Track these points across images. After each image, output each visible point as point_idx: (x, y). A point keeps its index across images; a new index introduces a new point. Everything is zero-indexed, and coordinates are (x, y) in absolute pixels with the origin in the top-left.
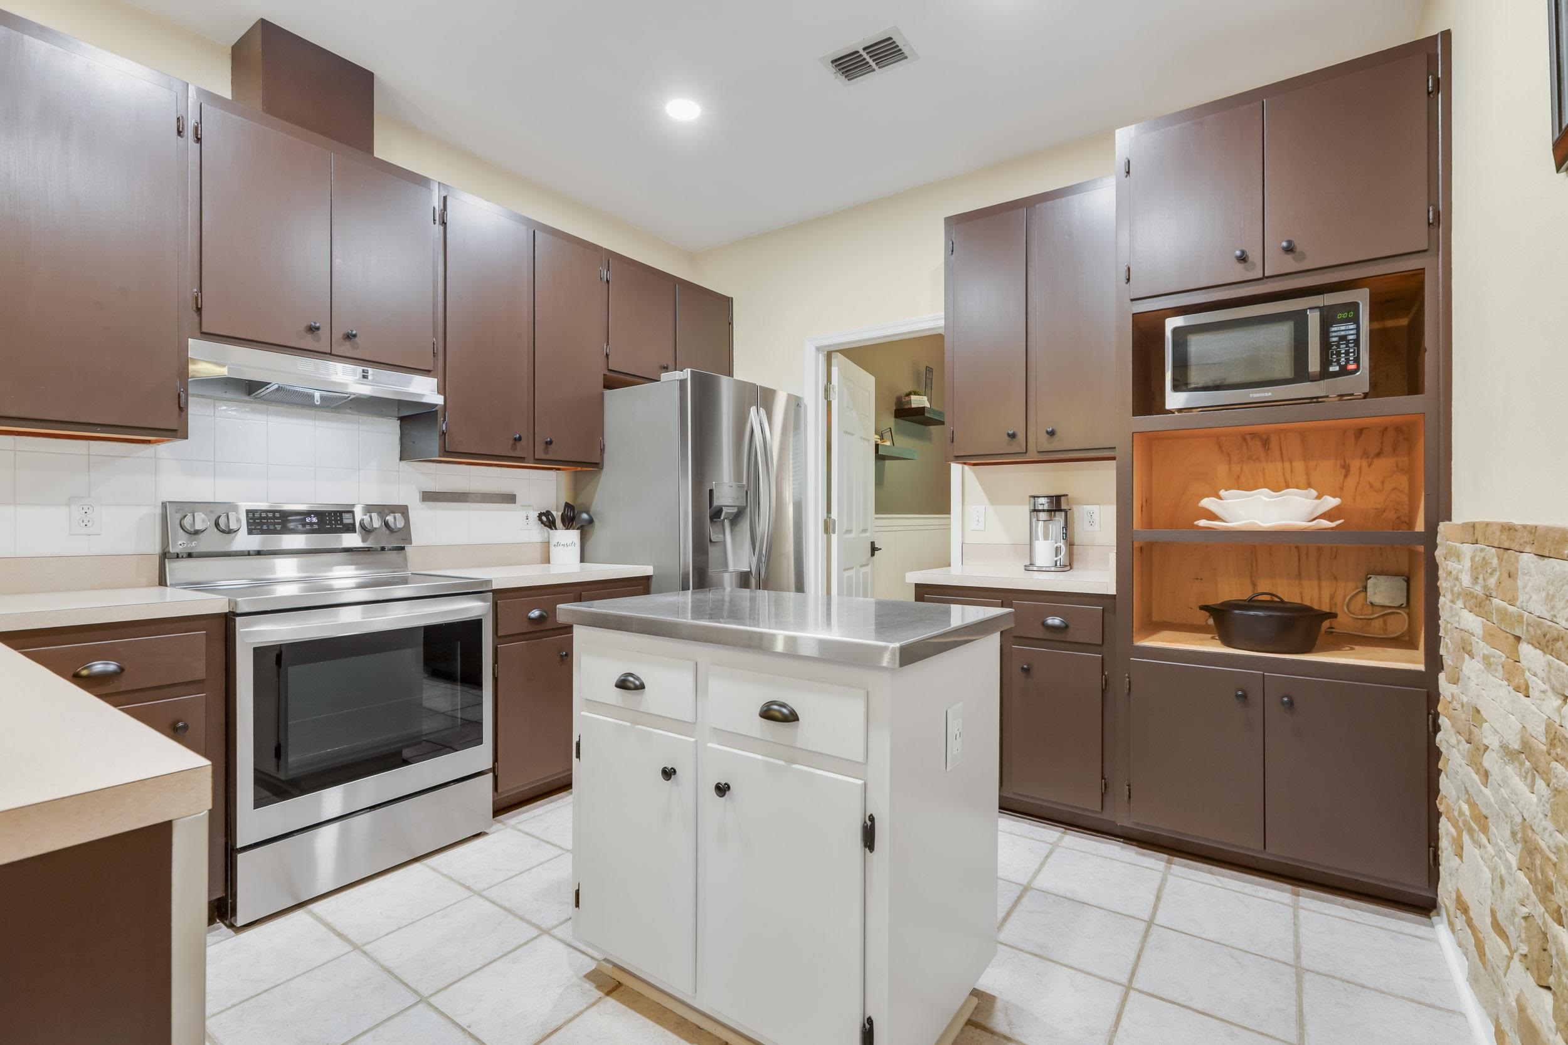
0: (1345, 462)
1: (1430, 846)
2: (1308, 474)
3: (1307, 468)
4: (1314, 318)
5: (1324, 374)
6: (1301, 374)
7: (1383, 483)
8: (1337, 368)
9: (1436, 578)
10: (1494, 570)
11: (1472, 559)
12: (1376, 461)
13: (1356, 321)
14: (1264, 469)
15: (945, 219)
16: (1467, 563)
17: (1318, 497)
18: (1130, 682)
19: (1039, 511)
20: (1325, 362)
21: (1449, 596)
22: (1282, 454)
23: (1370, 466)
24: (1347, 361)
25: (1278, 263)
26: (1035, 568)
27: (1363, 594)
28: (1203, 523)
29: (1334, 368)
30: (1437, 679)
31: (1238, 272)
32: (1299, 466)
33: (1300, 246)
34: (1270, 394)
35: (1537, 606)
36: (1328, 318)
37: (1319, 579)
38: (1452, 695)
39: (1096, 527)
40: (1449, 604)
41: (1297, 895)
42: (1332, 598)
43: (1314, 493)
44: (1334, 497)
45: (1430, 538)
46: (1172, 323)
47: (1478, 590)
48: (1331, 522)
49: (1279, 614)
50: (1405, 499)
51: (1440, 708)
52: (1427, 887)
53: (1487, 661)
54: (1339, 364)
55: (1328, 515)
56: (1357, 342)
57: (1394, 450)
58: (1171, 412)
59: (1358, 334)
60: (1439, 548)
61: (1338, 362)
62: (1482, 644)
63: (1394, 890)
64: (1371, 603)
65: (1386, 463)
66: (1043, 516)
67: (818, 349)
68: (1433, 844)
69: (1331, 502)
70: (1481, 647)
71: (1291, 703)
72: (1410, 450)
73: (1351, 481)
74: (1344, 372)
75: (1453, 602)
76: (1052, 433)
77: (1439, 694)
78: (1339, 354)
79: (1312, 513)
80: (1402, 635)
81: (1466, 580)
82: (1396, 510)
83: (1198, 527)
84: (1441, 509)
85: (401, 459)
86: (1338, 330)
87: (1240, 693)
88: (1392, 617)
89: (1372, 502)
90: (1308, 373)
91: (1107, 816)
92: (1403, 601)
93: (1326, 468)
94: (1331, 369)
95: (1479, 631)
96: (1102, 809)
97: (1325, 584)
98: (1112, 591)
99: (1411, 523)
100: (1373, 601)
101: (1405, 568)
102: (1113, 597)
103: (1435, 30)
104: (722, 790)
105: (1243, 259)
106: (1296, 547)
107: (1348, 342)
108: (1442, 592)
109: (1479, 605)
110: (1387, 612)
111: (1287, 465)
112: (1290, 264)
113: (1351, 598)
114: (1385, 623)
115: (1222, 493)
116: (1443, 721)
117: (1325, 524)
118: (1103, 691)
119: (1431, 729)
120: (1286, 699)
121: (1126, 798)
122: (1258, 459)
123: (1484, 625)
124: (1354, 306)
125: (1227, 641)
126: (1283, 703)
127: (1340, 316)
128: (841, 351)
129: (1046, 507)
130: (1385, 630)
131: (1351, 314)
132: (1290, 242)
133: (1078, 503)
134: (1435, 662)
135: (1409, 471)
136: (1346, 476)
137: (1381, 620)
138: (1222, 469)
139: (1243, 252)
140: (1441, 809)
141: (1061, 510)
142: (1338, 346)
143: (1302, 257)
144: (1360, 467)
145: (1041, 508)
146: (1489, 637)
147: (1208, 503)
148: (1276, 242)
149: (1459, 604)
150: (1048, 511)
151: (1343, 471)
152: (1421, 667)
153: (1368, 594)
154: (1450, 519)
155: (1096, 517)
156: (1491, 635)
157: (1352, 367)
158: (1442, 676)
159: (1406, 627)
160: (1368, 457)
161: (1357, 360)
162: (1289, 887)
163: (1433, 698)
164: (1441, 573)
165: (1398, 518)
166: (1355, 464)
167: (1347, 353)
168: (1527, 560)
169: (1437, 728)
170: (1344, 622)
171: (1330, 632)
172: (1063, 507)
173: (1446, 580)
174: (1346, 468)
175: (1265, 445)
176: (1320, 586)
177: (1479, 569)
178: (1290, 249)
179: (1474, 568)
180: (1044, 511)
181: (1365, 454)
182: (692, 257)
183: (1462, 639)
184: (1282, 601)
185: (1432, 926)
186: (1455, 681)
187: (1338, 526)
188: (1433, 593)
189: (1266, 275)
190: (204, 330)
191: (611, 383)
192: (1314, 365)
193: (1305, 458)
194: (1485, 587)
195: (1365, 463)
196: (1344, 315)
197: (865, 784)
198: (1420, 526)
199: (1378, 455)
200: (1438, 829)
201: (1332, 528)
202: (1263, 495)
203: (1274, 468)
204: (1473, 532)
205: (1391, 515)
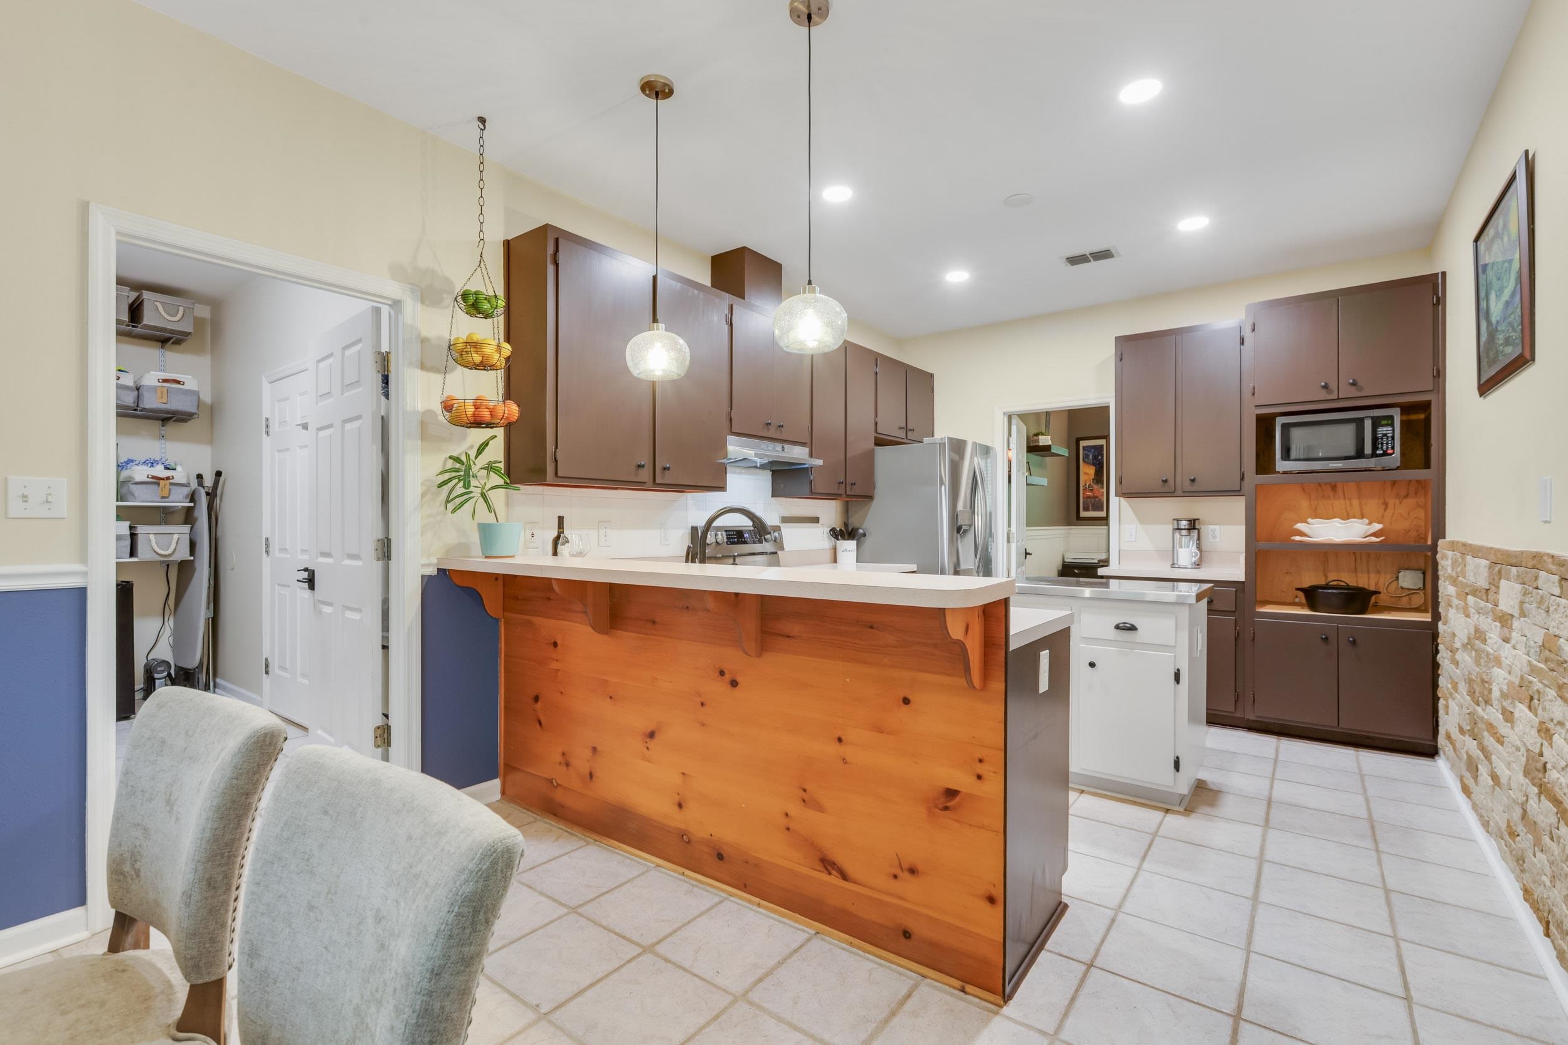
0: (1385, 501)
1: (1434, 717)
2: (1361, 507)
3: (1360, 503)
4: (1368, 424)
5: (1374, 455)
6: (1360, 454)
7: (1409, 514)
8: (1381, 452)
9: (1437, 570)
10: (1460, 564)
11: (1452, 559)
12: (1404, 500)
13: (1392, 425)
14: (1332, 504)
15: (1116, 338)
16: (1450, 561)
17: (1370, 524)
18: (1254, 633)
19: (1182, 529)
20: (1375, 447)
21: (1443, 579)
22: (1344, 494)
23: (1400, 503)
24: (1387, 448)
25: (1346, 391)
26: (1177, 566)
27: (1396, 582)
28: (1297, 538)
29: (1379, 452)
30: (1437, 625)
31: (1323, 395)
32: (1355, 502)
33: (1361, 383)
34: (1341, 465)
35: (1472, 579)
36: (1376, 423)
37: (1368, 572)
38: (1444, 630)
39: (1218, 540)
40: (1443, 583)
41: (1358, 751)
42: (1376, 584)
43: (1367, 521)
44: (1379, 523)
45: (1434, 548)
46: (1280, 421)
47: (1454, 574)
48: (1377, 537)
49: (1346, 591)
50: (1423, 523)
51: (1439, 641)
52: (1432, 739)
53: (1457, 609)
54: (1382, 449)
55: (1374, 534)
56: (1393, 438)
57: (1416, 494)
58: (1279, 472)
59: (1393, 433)
60: (1439, 553)
61: (1382, 448)
62: (1456, 600)
63: (1414, 743)
64: (1402, 587)
65: (1411, 502)
66: (1184, 532)
67: (1004, 413)
68: (1435, 715)
69: (1377, 527)
70: (1455, 602)
71: (1354, 642)
72: (1426, 495)
73: (1390, 511)
74: (1385, 454)
75: (1444, 581)
76: (1193, 480)
77: (1439, 633)
78: (1382, 444)
79: (1366, 533)
80: (1420, 606)
81: (1449, 570)
82: (1417, 531)
83: (1294, 540)
84: (1440, 533)
85: (772, 497)
86: (1382, 430)
87: (1323, 637)
88: (1415, 595)
89: (1401, 525)
90: (1364, 454)
91: (1239, 714)
92: (1421, 585)
93: (1373, 505)
94: (1378, 452)
95: (1454, 594)
96: (1235, 710)
97: (1372, 575)
98: (1242, 579)
99: (1426, 540)
100: (1402, 586)
101: (1422, 565)
102: (1243, 583)
103: (1439, 270)
104: (1092, 665)
105: (1326, 387)
106: (1354, 553)
107: (1388, 438)
108: (1440, 577)
109: (1454, 581)
110: (1411, 592)
111: (1348, 502)
112: (1353, 392)
113: (1388, 585)
114: (1410, 599)
115: (1309, 520)
116: (1441, 647)
117: (1374, 539)
118: (1236, 639)
119: (1434, 652)
120: (1351, 639)
121: (1252, 702)
122: (1329, 497)
123: (1457, 590)
124: (1391, 418)
125: (1312, 607)
126: (1350, 641)
127: (1383, 422)
128: (1018, 415)
129: (1187, 527)
130: (1410, 603)
131: (1390, 422)
132: (1354, 380)
133: (1205, 524)
134: (1437, 617)
135: (1425, 507)
136: (1385, 509)
137: (1407, 597)
138: (1304, 504)
139: (1326, 384)
140: (1440, 695)
141: (1194, 529)
142: (1382, 439)
143: (1361, 389)
144: (1395, 504)
145: (1183, 527)
146: (1458, 596)
147: (1300, 526)
148: (1346, 379)
149: (1447, 582)
150: (1188, 529)
151: (1384, 506)
152: (1430, 620)
153: (1400, 581)
154: (1444, 538)
155: (1217, 533)
156: (1459, 595)
157: (1390, 451)
158: (1440, 624)
159: (1423, 601)
160: (1399, 498)
161: (1393, 448)
162: (1353, 748)
163: (1435, 636)
164: (1440, 567)
165: (1418, 535)
166: (1391, 502)
167: (1387, 443)
168: (1469, 558)
169: (1437, 652)
170: (1383, 599)
171: (1376, 605)
172: (1197, 527)
173: (1442, 571)
174: (1386, 505)
175: (1333, 489)
176: (1369, 577)
177: (1455, 563)
178: (1354, 384)
179: (1452, 564)
180: (1185, 529)
181: (1398, 496)
182: (899, 342)
183: (1448, 599)
184: (1348, 585)
185: (1435, 761)
186: (1445, 624)
187: (1382, 540)
188: (1436, 578)
189: (1340, 397)
190: (733, 431)
191: (880, 442)
192: (1368, 450)
193: (1360, 497)
194: (1456, 573)
195: (1397, 501)
196: (1386, 422)
197: (1175, 656)
198: (1429, 542)
199: (1406, 496)
200: (1438, 707)
201: (1377, 542)
202: (1337, 523)
203: (1339, 504)
204: (1453, 545)
205: (1413, 534)
